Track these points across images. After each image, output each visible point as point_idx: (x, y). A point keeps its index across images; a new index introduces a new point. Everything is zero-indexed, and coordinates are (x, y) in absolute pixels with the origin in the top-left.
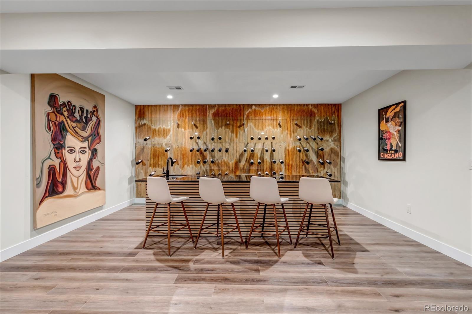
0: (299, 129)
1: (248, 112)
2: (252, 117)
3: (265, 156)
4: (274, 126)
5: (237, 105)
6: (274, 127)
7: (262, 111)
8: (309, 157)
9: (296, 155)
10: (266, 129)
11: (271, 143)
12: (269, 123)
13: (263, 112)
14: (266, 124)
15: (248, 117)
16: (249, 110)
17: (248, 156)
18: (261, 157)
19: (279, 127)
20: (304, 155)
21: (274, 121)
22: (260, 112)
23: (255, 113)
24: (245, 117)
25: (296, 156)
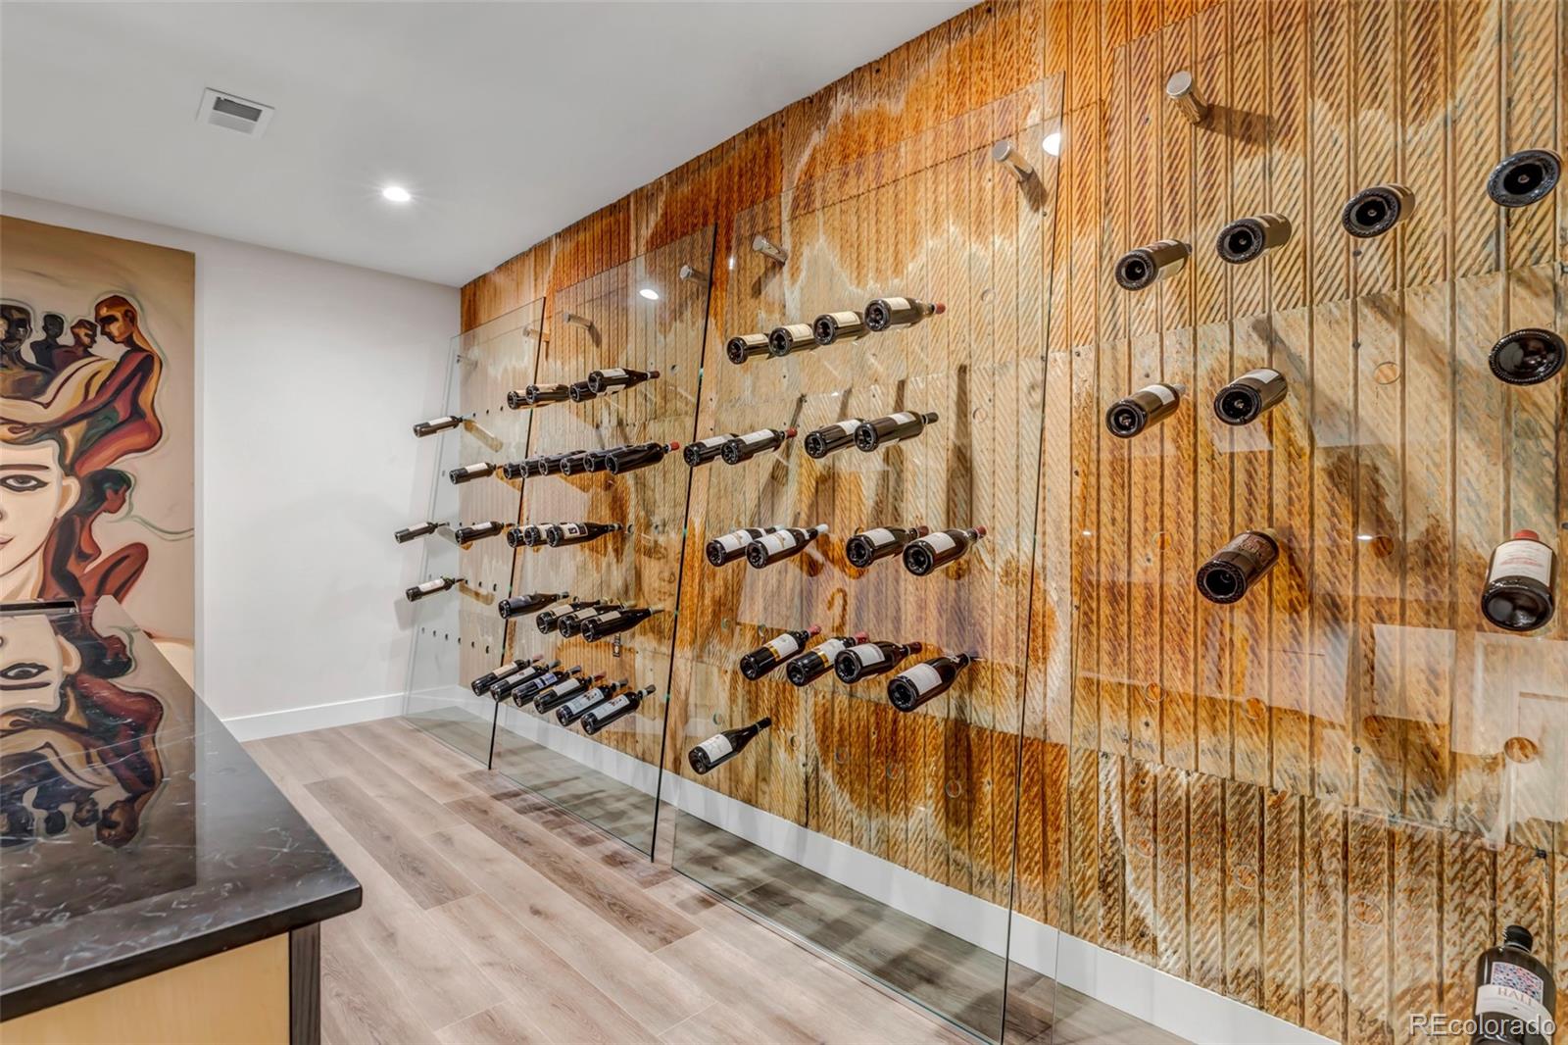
0: (1242, 166)
1: (805, 157)
2: (827, 185)
3: (909, 496)
4: (979, 211)
5: (747, 133)
6: (979, 226)
7: (894, 107)
8: (1391, 504)
9: (1204, 481)
10: (922, 259)
11: (954, 373)
12: (942, 199)
13: (898, 120)
14: (923, 213)
15: (804, 204)
16: (817, 138)
17: (801, 501)
18: (879, 509)
19: (1024, 203)
20: (1320, 479)
21: (980, 164)
22: (881, 120)
23: (850, 150)
24: (787, 199)
25: (1204, 495)
